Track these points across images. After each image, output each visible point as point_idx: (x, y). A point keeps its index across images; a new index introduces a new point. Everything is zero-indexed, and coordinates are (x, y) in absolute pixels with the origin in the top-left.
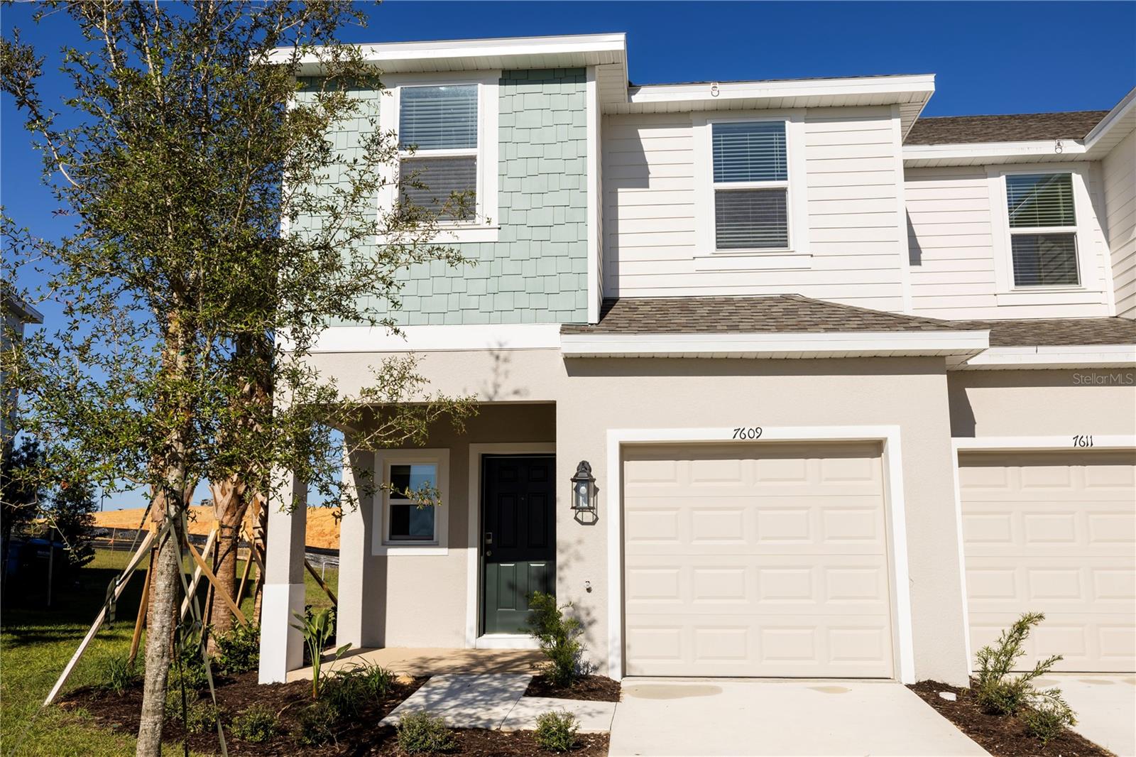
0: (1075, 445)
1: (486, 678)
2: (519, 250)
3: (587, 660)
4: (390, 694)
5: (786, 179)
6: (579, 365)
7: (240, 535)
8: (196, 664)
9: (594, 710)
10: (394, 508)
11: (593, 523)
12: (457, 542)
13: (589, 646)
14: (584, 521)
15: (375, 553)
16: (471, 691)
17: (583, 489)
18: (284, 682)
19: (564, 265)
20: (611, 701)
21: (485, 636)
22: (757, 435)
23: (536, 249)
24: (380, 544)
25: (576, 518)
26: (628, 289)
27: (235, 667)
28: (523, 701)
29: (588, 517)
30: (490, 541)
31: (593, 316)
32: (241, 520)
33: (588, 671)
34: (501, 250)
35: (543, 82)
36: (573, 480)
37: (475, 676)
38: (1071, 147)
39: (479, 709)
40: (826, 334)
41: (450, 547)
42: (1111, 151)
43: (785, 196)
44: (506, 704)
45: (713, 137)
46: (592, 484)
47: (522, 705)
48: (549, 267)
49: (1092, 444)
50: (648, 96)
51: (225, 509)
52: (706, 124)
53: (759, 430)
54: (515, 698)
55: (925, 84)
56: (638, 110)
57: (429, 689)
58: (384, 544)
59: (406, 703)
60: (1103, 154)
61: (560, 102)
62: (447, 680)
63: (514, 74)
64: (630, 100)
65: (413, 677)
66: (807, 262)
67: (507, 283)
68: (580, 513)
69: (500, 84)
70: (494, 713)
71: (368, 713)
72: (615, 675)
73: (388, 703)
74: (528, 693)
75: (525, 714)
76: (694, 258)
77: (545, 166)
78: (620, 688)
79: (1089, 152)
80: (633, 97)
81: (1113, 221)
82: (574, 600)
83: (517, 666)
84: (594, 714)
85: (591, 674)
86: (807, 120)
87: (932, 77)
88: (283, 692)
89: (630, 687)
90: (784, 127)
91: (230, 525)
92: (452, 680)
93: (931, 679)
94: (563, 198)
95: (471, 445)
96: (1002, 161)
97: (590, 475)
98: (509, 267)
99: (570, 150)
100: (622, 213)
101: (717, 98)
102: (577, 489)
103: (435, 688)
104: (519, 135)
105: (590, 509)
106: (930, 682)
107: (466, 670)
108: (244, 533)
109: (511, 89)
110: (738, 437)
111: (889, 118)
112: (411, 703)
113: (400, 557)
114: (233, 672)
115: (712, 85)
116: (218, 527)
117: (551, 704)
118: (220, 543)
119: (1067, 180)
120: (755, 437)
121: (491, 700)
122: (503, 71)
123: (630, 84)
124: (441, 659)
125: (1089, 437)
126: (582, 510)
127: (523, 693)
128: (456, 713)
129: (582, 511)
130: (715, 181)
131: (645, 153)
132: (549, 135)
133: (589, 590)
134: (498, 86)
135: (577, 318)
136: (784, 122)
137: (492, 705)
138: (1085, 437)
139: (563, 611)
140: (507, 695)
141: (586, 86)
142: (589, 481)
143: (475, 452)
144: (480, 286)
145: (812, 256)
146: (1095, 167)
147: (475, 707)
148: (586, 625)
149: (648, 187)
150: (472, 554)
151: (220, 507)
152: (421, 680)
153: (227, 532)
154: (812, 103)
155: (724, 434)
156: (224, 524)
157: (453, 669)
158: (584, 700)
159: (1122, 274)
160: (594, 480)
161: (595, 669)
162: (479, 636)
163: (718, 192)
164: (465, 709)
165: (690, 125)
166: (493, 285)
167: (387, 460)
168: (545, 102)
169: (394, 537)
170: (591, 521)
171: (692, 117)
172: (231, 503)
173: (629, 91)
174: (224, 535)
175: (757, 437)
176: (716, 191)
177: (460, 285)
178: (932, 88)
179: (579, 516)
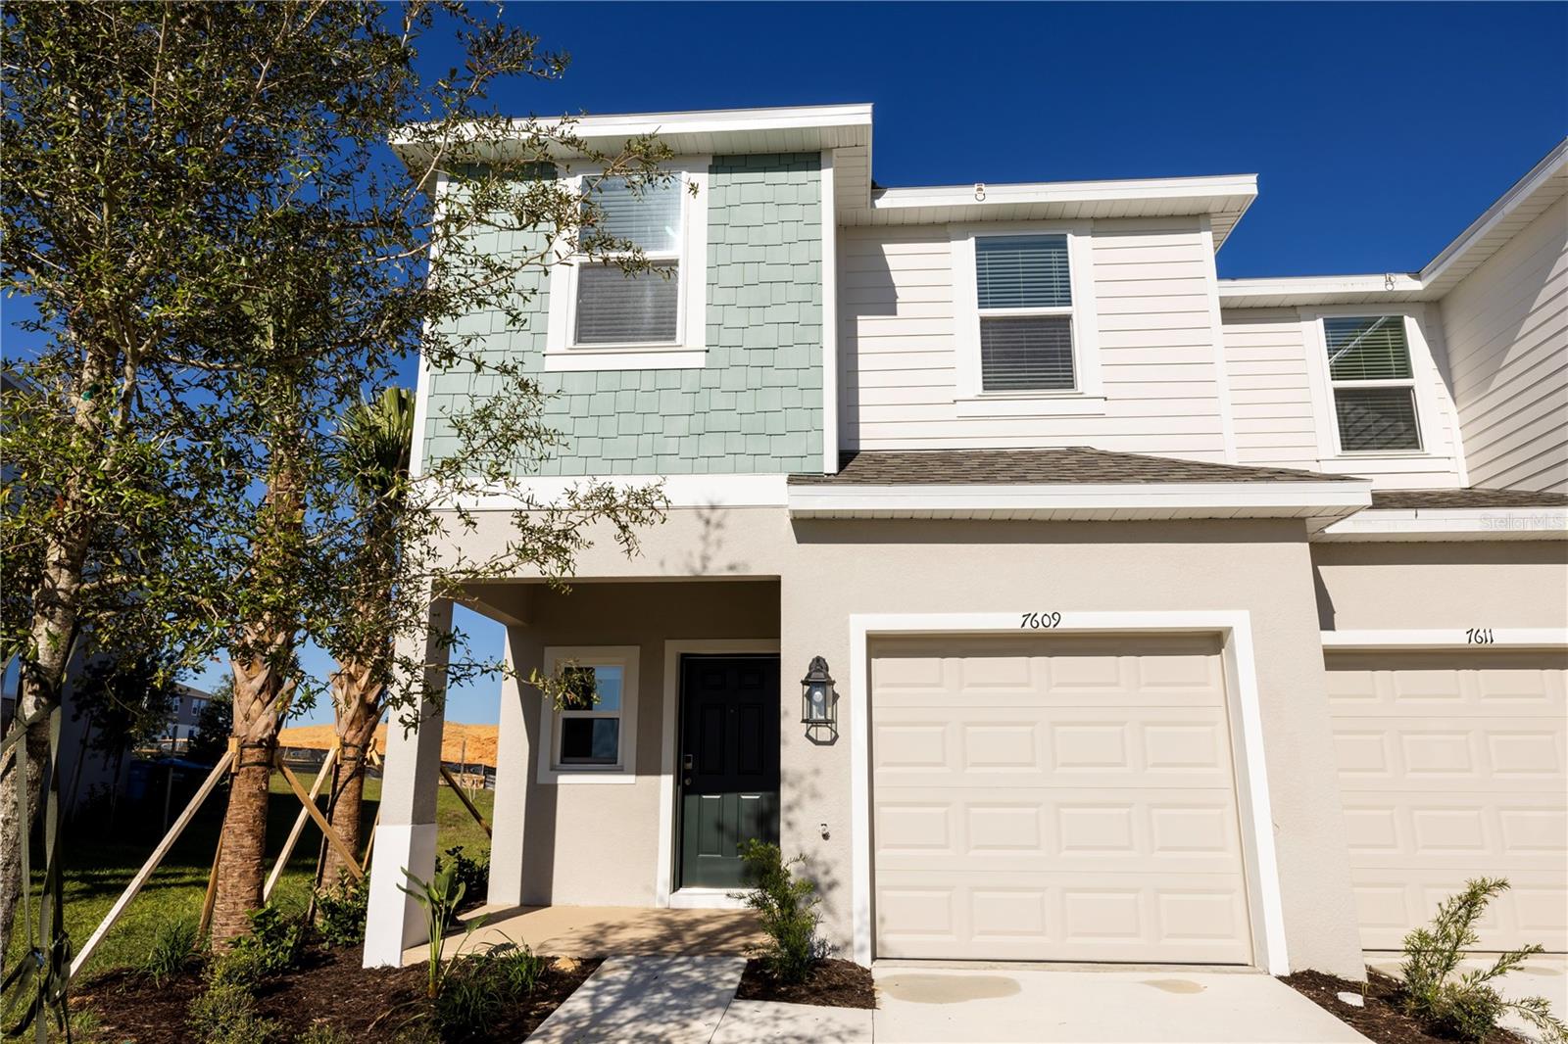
0: (1470, 641)
1: (681, 964)
2: (733, 378)
3: (823, 937)
4: (543, 991)
5: (1071, 305)
6: (812, 528)
7: (368, 756)
8: (276, 939)
9: (844, 1026)
10: (567, 722)
11: (832, 743)
12: (647, 767)
13: (826, 917)
14: (819, 740)
15: (541, 780)
16: (659, 989)
17: (818, 695)
18: (397, 966)
19: (791, 397)
20: (865, 1008)
21: (682, 890)
22: (1053, 622)
23: (755, 378)
24: (548, 767)
25: (808, 736)
26: (872, 439)
27: (340, 939)
28: (737, 1009)
29: (824, 733)
30: (689, 766)
31: (831, 465)
32: (370, 736)
33: (824, 953)
34: (710, 378)
35: (765, 170)
36: (804, 683)
37: (666, 961)
38: (1404, 283)
39: (671, 1025)
40: (1148, 486)
41: (639, 772)
42: (1454, 288)
43: (1069, 326)
44: (711, 1015)
45: (977, 255)
46: (829, 688)
47: (735, 1016)
48: (772, 400)
49: (1492, 641)
50: (897, 200)
51: (349, 721)
52: (967, 238)
53: (1056, 616)
54: (723, 1004)
55: (1245, 186)
56: (882, 219)
57: (600, 983)
58: (553, 768)
59: (561, 1011)
60: (1444, 291)
61: (787, 194)
62: (626, 967)
63: (728, 160)
64: (873, 205)
65: (579, 959)
66: (1098, 406)
67: (717, 421)
68: (814, 729)
69: (710, 172)
70: (692, 1033)
71: (504, 1029)
72: (863, 960)
73: (536, 1009)
74: (742, 993)
75: (740, 1036)
76: (955, 401)
77: (767, 273)
78: (873, 981)
79: (1426, 289)
80: (877, 202)
81: (1459, 373)
82: (808, 851)
83: (726, 941)
84: (844, 1036)
85: (829, 957)
86: (1094, 234)
87: (1253, 178)
88: (392, 982)
89: (887, 978)
90: (1066, 242)
91: (355, 742)
92: (634, 967)
93: (1312, 969)
94: (790, 313)
95: (667, 642)
96: (1318, 301)
97: (827, 676)
98: (719, 400)
99: (801, 253)
100: (863, 345)
101: (983, 202)
102: (809, 696)
103: (608, 983)
104: (733, 235)
105: (827, 722)
106: (1311, 973)
107: (656, 947)
108: (373, 753)
109: (724, 178)
110: (1028, 625)
111: (1198, 230)
112: (569, 1011)
113: (574, 787)
114: (337, 946)
115: (976, 186)
116: (338, 746)
117: (778, 1015)
118: (341, 766)
119: (1397, 325)
120: (1051, 627)
121: (690, 1007)
122: (714, 157)
123: (874, 186)
124: (623, 927)
125: (1487, 631)
126: (817, 723)
127: (734, 993)
128: (634, 1032)
129: (817, 726)
130: (979, 308)
131: (892, 273)
132: (773, 234)
133: (826, 836)
134: (707, 175)
135: (808, 467)
136: (1066, 236)
137: (690, 1015)
138: (1482, 631)
139: (791, 868)
140: (712, 997)
141: (820, 175)
142: (826, 683)
143: (672, 651)
144: (681, 425)
145: (1106, 399)
146: (1433, 309)
147: (665, 1020)
148: (823, 887)
149: (895, 314)
150: (666, 783)
151: (342, 720)
152: (590, 965)
153: (350, 752)
154: (1101, 212)
155: (1008, 621)
156: (347, 741)
157: (638, 945)
158: (824, 1005)
159: (1474, 437)
160: (833, 683)
161: (835, 949)
162: (674, 891)
163: (984, 321)
164: (648, 1025)
165: (947, 239)
166: (697, 423)
167: (561, 658)
168: (767, 193)
169: (566, 759)
170: (829, 739)
171: (949, 229)
172: (357, 715)
173: (872, 193)
174: (346, 756)
175: (1055, 626)
176: (981, 318)
177: (654, 423)
178: (1254, 191)
179: (812, 733)
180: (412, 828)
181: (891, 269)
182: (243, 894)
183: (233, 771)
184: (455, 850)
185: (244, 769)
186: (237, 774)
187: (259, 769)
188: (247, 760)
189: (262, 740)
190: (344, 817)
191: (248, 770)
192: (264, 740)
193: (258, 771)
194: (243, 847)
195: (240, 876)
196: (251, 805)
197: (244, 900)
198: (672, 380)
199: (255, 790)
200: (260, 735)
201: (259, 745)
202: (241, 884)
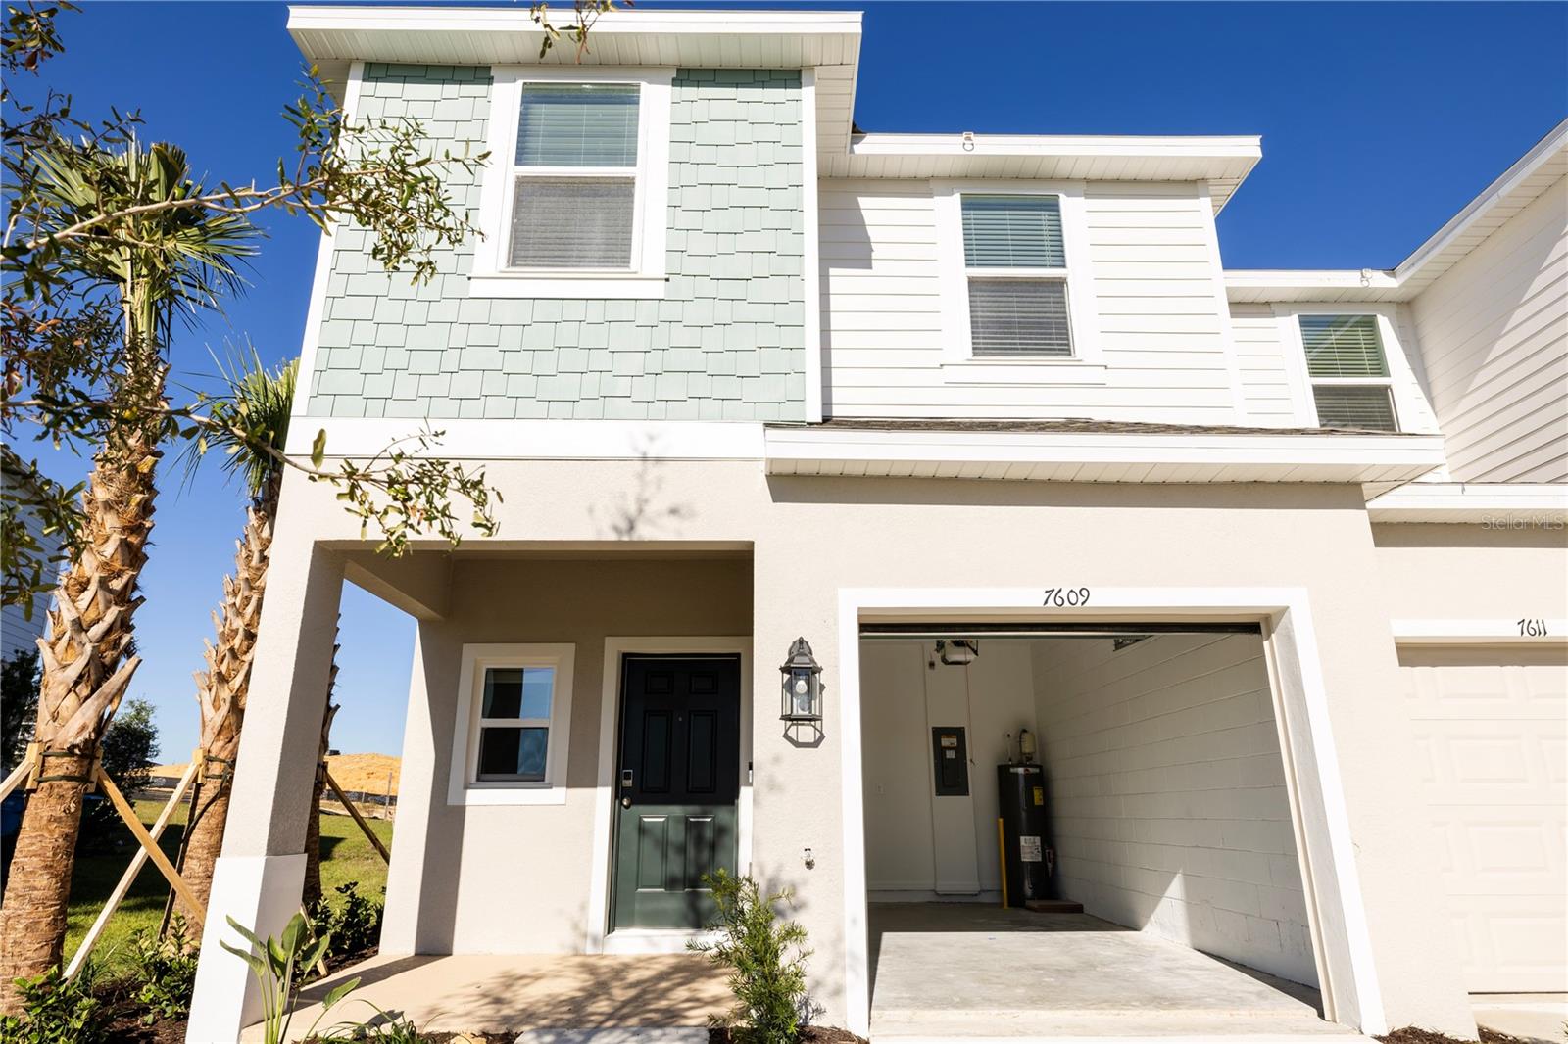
0: (1522, 633)
2: (694, 313)
3: (806, 995)
5: (1065, 266)
6: (790, 485)
10: (488, 733)
11: (816, 744)
12: (581, 778)
14: (800, 741)
15: (451, 801)
17: (801, 685)
19: (767, 335)
21: (618, 933)
22: (1081, 600)
23: (724, 312)
24: (461, 784)
25: (786, 736)
26: (847, 404)
29: (806, 733)
31: (814, 413)
33: (806, 1017)
34: (669, 311)
35: (737, 86)
36: (784, 670)
38: (1379, 281)
43: (1062, 291)
45: (963, 213)
46: (814, 677)
48: (745, 337)
49: (1546, 633)
50: (879, 147)
51: (216, 730)
52: (951, 194)
53: (1084, 592)
55: (1247, 149)
56: (859, 169)
58: (467, 783)
60: (1416, 291)
61: (762, 113)
63: (694, 74)
64: (852, 151)
65: (484, 1035)
66: (1098, 375)
67: (677, 359)
68: (794, 728)
69: (673, 85)
72: (857, 1025)
76: (942, 366)
77: (738, 196)
79: (1400, 287)
80: (855, 146)
86: (1088, 195)
87: (1256, 140)
90: (1059, 204)
91: (222, 756)
93: (1413, 1025)
94: (766, 241)
95: (607, 638)
96: (1293, 296)
97: (813, 661)
98: (682, 336)
99: (778, 176)
101: (971, 154)
102: (789, 687)
104: (700, 154)
105: (810, 719)
106: (1411, 1031)
109: (690, 92)
110: (1051, 603)
111: (1196, 196)
113: (492, 808)
115: (965, 135)
116: (200, 759)
118: (202, 785)
119: (1370, 324)
120: (1079, 604)
122: (678, 70)
123: (855, 129)
125: (1540, 622)
126: (798, 721)
129: (797, 724)
130: (967, 265)
131: (868, 228)
132: (746, 155)
133: (810, 865)
134: (670, 87)
135: (788, 414)
136: (1058, 196)
138: (1534, 621)
141: (800, 93)
142: (811, 672)
143: (614, 648)
144: (635, 363)
145: (1106, 367)
146: (1406, 307)
149: (870, 268)
150: (601, 799)
151: (208, 729)
153: (216, 768)
154: (1095, 172)
156: (212, 755)
160: (820, 670)
161: (819, 1013)
162: (608, 933)
163: (972, 280)
165: (930, 195)
166: (654, 362)
167: (480, 660)
168: (740, 112)
169: (484, 776)
170: (813, 741)
171: (932, 185)
172: (227, 722)
173: (852, 138)
174: (210, 773)
175: (1083, 604)
176: (969, 278)
177: (601, 360)
178: (1258, 153)
179: (792, 733)
180: (267, 861)
181: (867, 223)
182: (29, 954)
183: (28, 787)
184: (347, 887)
185: (45, 785)
186: (35, 791)
187: (68, 785)
188: (50, 773)
189: (74, 746)
190: (203, 848)
191: (51, 787)
192: (77, 746)
193: (66, 787)
194: (35, 889)
195: (27, 928)
196: (51, 832)
197: (30, 962)
198: (625, 311)
199: (59, 812)
200: (71, 740)
201: (70, 752)
202: (26, 941)
